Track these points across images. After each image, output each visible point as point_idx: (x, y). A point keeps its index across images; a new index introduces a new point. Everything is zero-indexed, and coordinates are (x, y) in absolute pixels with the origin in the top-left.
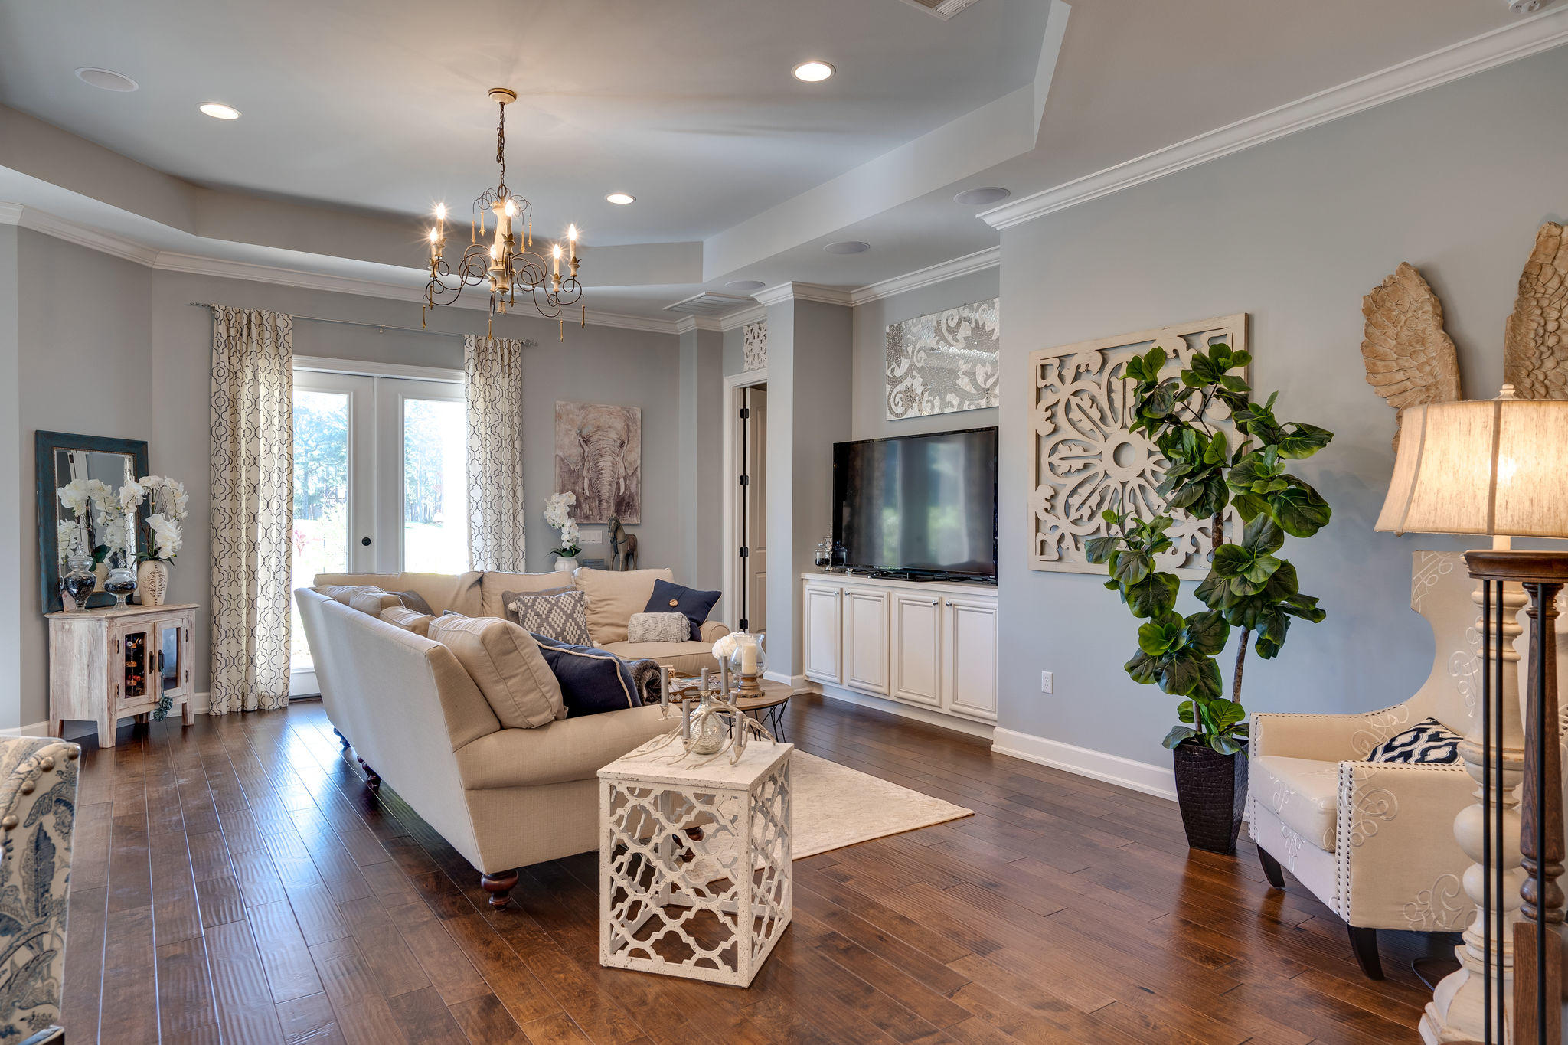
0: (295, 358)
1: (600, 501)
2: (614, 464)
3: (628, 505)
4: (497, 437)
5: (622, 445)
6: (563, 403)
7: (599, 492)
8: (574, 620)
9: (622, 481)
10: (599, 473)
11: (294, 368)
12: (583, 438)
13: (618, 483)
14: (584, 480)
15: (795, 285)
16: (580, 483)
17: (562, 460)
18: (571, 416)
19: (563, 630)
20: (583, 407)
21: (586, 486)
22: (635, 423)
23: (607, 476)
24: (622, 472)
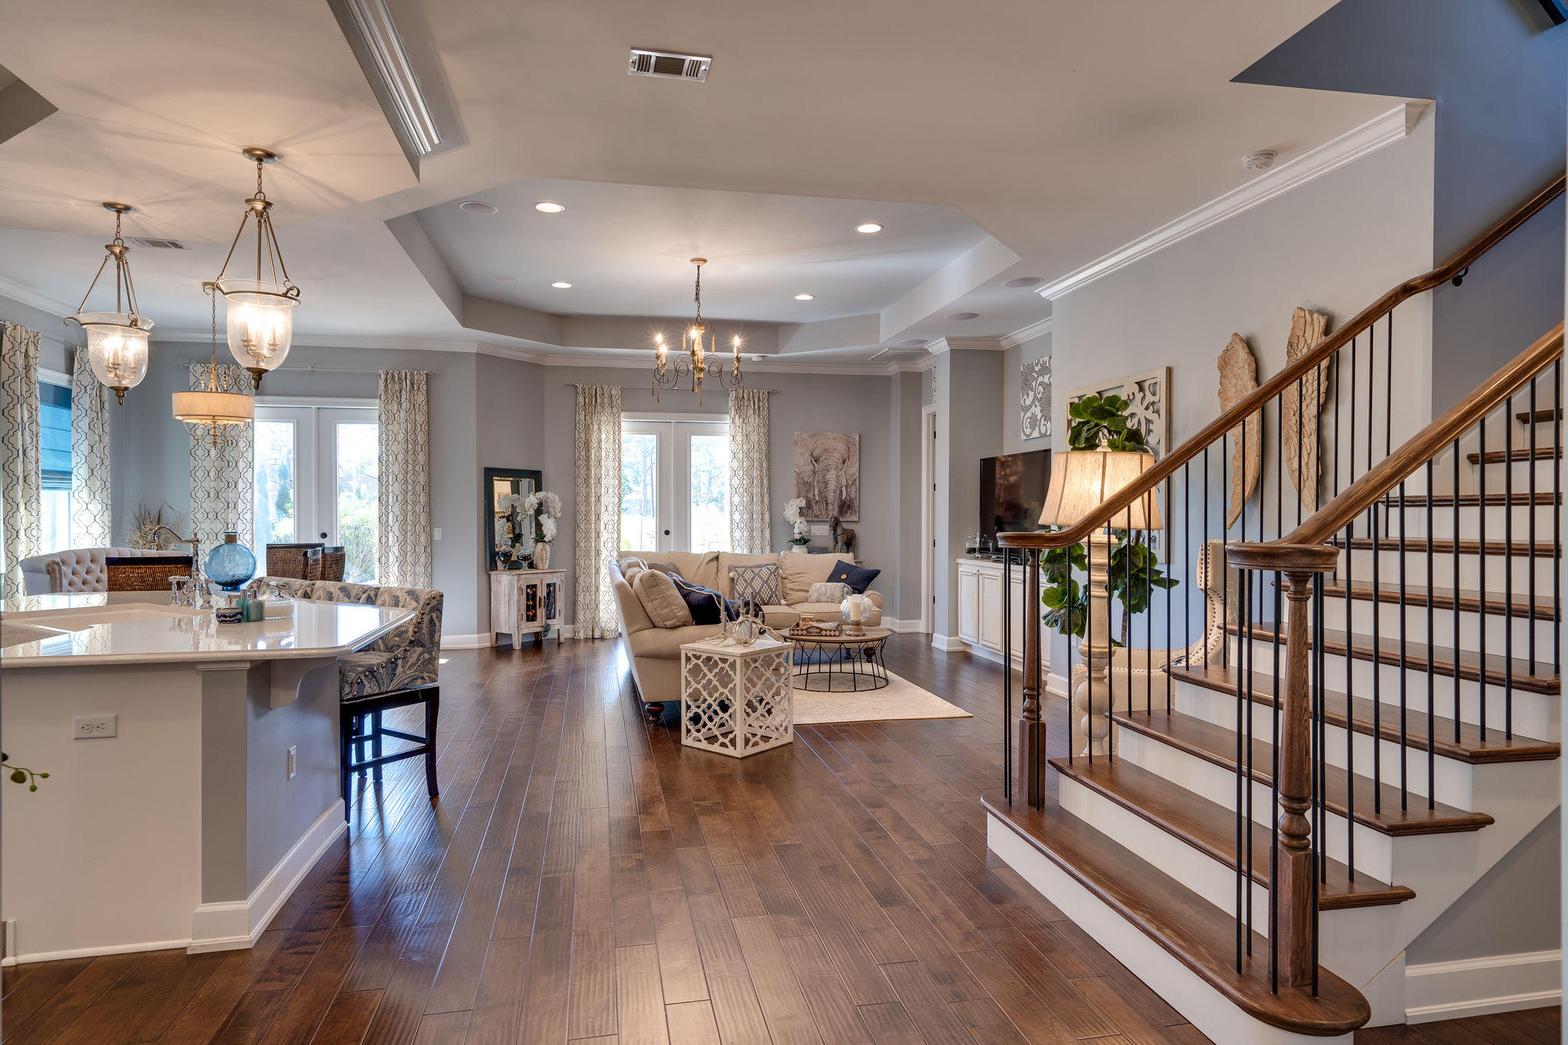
0: (622, 414)
1: (827, 504)
2: (837, 477)
3: (849, 507)
4: (750, 459)
5: (844, 462)
6: (799, 433)
7: (826, 497)
8: (768, 585)
9: (844, 489)
10: (826, 483)
11: (622, 420)
12: (814, 458)
13: (841, 491)
14: (814, 488)
15: (948, 339)
16: (811, 492)
17: (798, 475)
18: (805, 442)
20: (813, 436)
21: (816, 493)
22: (854, 444)
23: (832, 485)
24: (844, 482)
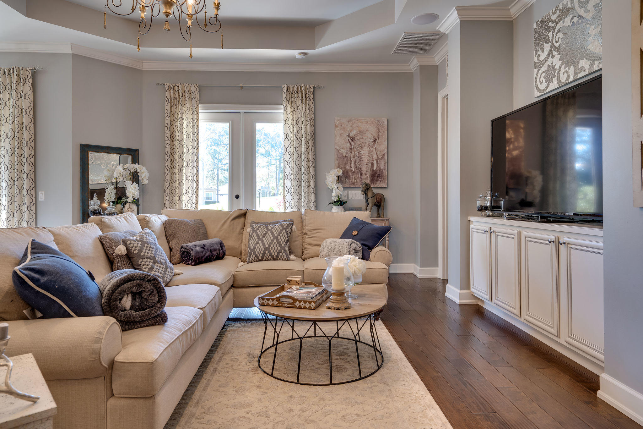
0: (200, 106)
1: (361, 174)
2: (370, 152)
3: (379, 176)
4: (299, 139)
5: (375, 141)
6: (339, 118)
7: (361, 169)
8: (278, 240)
9: (375, 162)
10: (360, 158)
11: (200, 111)
12: (351, 138)
13: (372, 164)
14: (351, 162)
16: (349, 164)
17: (338, 151)
18: (343, 126)
19: (270, 246)
20: (350, 120)
21: (352, 165)
22: (383, 127)
23: (365, 159)
24: (375, 157)
